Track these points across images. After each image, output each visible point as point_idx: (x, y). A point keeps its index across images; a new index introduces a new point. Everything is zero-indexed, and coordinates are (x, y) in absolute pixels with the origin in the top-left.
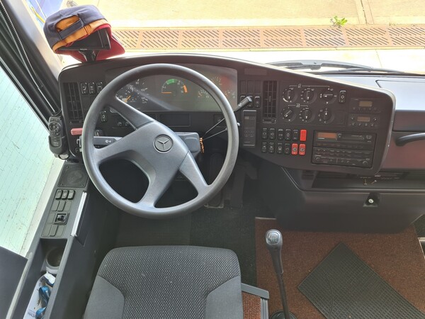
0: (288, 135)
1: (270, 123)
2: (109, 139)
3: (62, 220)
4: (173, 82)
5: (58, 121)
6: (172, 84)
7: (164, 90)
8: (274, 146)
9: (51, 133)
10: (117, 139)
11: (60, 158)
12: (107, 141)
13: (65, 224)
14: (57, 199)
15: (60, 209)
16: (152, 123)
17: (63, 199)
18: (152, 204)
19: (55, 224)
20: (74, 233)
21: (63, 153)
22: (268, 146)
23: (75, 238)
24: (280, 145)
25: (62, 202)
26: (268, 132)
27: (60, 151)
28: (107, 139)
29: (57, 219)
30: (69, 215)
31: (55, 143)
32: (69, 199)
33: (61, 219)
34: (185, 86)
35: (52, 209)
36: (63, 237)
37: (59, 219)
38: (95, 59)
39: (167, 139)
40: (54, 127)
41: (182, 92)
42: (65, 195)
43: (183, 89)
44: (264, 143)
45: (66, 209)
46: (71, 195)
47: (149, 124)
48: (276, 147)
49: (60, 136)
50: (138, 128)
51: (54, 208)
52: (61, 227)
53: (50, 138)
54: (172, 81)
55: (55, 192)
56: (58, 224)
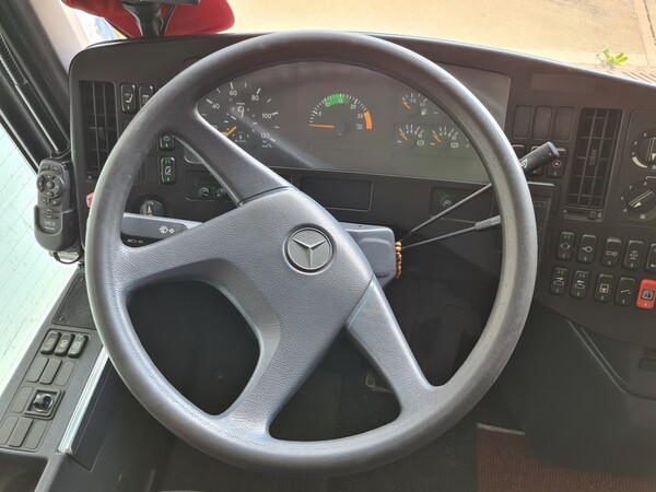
0: (634, 255)
1: (584, 219)
2: (170, 226)
3: (46, 407)
4: (341, 101)
5: (60, 172)
6: (336, 107)
7: (317, 120)
8: (587, 281)
9: (40, 198)
10: (190, 225)
11: (58, 258)
12: (163, 230)
13: (51, 417)
14: (44, 353)
15: (46, 378)
16: (283, 193)
17: (58, 355)
18: (261, 428)
19: (27, 415)
20: (66, 445)
21: (63, 247)
22: (570, 279)
23: (68, 458)
24: (605, 280)
25: (55, 361)
26: (577, 243)
27: (59, 242)
28: (165, 224)
29: (33, 405)
30: (63, 395)
31: (48, 224)
32: (71, 356)
33: (44, 405)
34: (367, 115)
35: (28, 378)
36: (39, 453)
37: (37, 405)
38: (162, 32)
39: (321, 239)
40: (49, 185)
41: (360, 127)
42: (63, 344)
43: (363, 121)
44: (561, 270)
45: (61, 379)
46: (76, 347)
47: (276, 194)
48: (593, 283)
49: (60, 208)
50: (244, 201)
51: (33, 375)
52: (39, 425)
53: (37, 210)
54: (339, 98)
55: (44, 334)
56: (34, 417)
